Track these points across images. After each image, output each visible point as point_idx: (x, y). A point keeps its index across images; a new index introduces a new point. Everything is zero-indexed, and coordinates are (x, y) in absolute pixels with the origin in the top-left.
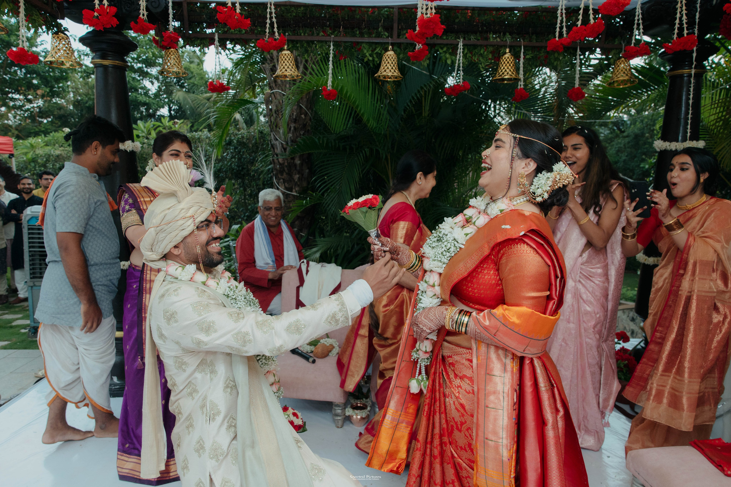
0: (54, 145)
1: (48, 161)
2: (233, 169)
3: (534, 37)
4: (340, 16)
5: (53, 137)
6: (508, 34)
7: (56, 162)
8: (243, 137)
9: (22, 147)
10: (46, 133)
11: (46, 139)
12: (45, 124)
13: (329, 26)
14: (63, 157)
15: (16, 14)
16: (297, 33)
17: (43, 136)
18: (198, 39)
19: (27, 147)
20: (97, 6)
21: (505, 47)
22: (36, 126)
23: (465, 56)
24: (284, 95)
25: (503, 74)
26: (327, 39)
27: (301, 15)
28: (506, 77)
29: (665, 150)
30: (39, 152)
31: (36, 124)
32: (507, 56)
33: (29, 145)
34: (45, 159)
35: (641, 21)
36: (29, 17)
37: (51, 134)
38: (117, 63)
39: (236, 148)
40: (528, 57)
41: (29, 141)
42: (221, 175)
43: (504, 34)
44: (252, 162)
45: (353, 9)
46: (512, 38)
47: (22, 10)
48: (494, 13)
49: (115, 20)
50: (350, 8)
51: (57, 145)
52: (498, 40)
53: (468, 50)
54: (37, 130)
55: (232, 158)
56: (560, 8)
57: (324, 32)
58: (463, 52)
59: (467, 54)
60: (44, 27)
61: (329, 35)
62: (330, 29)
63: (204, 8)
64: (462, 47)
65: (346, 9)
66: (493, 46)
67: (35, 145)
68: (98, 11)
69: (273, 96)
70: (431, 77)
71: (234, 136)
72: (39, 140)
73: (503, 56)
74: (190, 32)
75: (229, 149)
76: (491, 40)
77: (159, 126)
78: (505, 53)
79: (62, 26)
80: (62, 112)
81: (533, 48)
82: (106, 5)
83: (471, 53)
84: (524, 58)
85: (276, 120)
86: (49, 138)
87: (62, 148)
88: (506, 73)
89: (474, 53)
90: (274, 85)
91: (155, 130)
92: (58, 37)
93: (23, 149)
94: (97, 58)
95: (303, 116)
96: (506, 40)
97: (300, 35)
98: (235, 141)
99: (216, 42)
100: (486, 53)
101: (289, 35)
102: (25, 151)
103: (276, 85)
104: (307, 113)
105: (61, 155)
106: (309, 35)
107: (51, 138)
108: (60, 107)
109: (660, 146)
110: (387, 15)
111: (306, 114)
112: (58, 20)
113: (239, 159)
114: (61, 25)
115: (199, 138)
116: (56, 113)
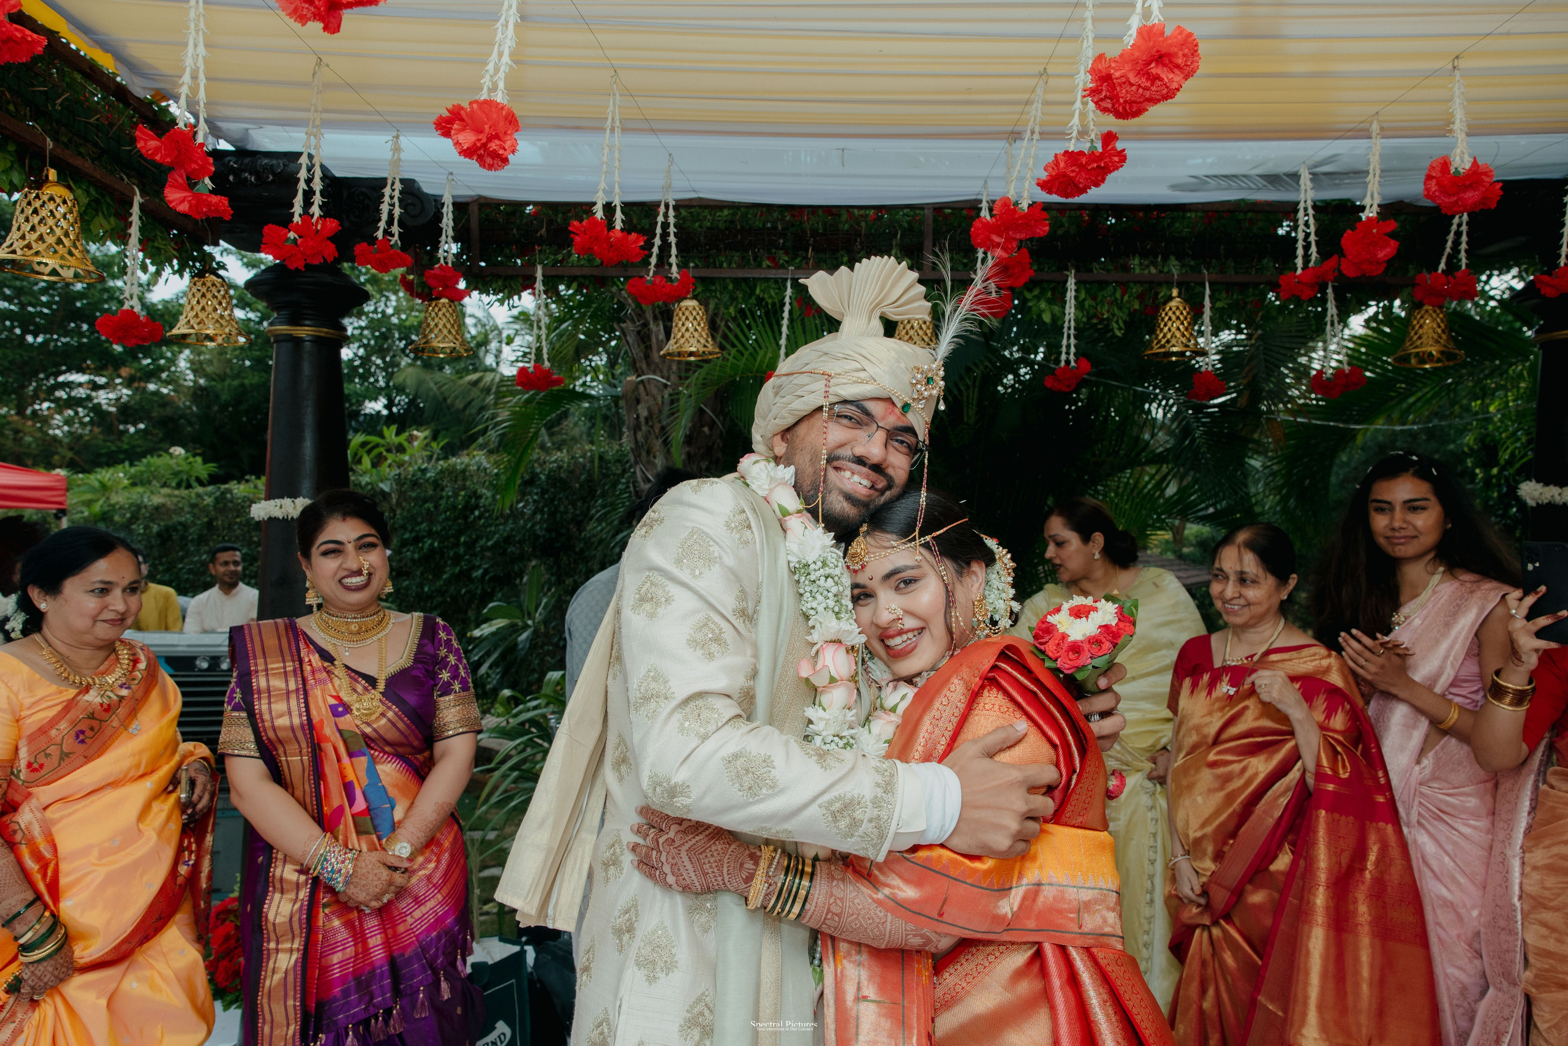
0: (150, 482)
1: (134, 518)
2: (537, 537)
3: (1231, 263)
4: (807, 226)
5: (149, 465)
6: (1172, 258)
7: (153, 521)
8: (560, 467)
9: (82, 489)
10: (132, 456)
11: (133, 470)
12: (132, 436)
13: (784, 248)
14: (168, 510)
15: (122, 238)
16: (714, 262)
17: (127, 463)
18: (499, 277)
19: (93, 490)
20: (297, 219)
21: (1170, 285)
22: (112, 442)
23: (1080, 305)
24: (666, 386)
25: (1168, 342)
26: (779, 274)
27: (721, 225)
28: (1175, 349)
29: (1549, 504)
30: (119, 498)
31: (112, 437)
32: (1173, 304)
33: (97, 484)
34: (128, 515)
35: (1464, 228)
36: (145, 244)
37: (145, 461)
38: (324, 332)
39: (544, 492)
40: (1219, 305)
41: (99, 477)
42: (511, 549)
43: (1165, 259)
44: (580, 523)
45: (834, 210)
46: (1183, 266)
47: (134, 231)
48: (1141, 214)
49: (332, 247)
50: (829, 210)
51: (155, 483)
52: (1153, 270)
53: (1087, 291)
54: (114, 448)
55: (535, 513)
56: (1301, 206)
57: (773, 259)
58: (1076, 298)
59: (1084, 300)
60: (175, 262)
61: (782, 267)
62: (786, 253)
63: (513, 213)
64: (1073, 287)
65: (820, 212)
66: (1141, 283)
67: (110, 483)
68: (297, 229)
69: (641, 387)
70: (989, 345)
71: (541, 465)
72: (118, 475)
73: (1165, 303)
74: (483, 264)
75: (530, 494)
76: (1137, 271)
77: (377, 446)
78: (1171, 298)
79: (213, 258)
80: (168, 411)
81: (1229, 287)
82: (316, 215)
83: (1094, 298)
84: (1211, 308)
85: (646, 438)
86: (140, 467)
87: (165, 491)
88: (1173, 341)
89: (1099, 298)
90: (644, 366)
91: (369, 452)
92: (204, 284)
93: (84, 492)
94: (281, 324)
95: (706, 429)
96: (1169, 271)
97: (721, 266)
98: (543, 477)
99: (539, 285)
100: (1126, 298)
101: (696, 266)
102: (88, 496)
103: (648, 365)
104: (714, 422)
105: (164, 505)
106: (739, 267)
107: (143, 468)
108: (163, 402)
109: (1536, 494)
110: (909, 222)
111: (712, 425)
112: (206, 248)
113: (552, 514)
114: (211, 257)
115: (464, 471)
116: (155, 414)
